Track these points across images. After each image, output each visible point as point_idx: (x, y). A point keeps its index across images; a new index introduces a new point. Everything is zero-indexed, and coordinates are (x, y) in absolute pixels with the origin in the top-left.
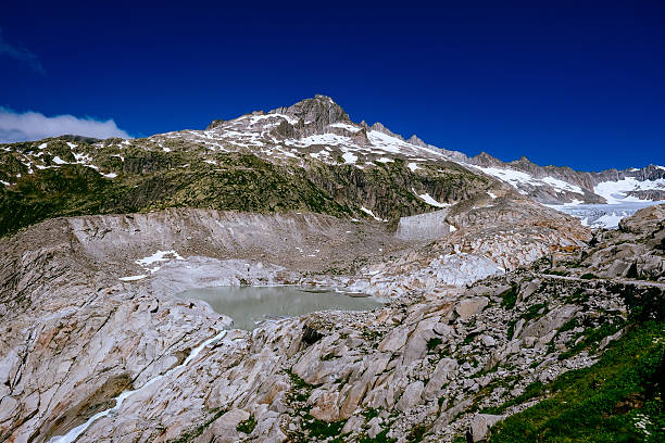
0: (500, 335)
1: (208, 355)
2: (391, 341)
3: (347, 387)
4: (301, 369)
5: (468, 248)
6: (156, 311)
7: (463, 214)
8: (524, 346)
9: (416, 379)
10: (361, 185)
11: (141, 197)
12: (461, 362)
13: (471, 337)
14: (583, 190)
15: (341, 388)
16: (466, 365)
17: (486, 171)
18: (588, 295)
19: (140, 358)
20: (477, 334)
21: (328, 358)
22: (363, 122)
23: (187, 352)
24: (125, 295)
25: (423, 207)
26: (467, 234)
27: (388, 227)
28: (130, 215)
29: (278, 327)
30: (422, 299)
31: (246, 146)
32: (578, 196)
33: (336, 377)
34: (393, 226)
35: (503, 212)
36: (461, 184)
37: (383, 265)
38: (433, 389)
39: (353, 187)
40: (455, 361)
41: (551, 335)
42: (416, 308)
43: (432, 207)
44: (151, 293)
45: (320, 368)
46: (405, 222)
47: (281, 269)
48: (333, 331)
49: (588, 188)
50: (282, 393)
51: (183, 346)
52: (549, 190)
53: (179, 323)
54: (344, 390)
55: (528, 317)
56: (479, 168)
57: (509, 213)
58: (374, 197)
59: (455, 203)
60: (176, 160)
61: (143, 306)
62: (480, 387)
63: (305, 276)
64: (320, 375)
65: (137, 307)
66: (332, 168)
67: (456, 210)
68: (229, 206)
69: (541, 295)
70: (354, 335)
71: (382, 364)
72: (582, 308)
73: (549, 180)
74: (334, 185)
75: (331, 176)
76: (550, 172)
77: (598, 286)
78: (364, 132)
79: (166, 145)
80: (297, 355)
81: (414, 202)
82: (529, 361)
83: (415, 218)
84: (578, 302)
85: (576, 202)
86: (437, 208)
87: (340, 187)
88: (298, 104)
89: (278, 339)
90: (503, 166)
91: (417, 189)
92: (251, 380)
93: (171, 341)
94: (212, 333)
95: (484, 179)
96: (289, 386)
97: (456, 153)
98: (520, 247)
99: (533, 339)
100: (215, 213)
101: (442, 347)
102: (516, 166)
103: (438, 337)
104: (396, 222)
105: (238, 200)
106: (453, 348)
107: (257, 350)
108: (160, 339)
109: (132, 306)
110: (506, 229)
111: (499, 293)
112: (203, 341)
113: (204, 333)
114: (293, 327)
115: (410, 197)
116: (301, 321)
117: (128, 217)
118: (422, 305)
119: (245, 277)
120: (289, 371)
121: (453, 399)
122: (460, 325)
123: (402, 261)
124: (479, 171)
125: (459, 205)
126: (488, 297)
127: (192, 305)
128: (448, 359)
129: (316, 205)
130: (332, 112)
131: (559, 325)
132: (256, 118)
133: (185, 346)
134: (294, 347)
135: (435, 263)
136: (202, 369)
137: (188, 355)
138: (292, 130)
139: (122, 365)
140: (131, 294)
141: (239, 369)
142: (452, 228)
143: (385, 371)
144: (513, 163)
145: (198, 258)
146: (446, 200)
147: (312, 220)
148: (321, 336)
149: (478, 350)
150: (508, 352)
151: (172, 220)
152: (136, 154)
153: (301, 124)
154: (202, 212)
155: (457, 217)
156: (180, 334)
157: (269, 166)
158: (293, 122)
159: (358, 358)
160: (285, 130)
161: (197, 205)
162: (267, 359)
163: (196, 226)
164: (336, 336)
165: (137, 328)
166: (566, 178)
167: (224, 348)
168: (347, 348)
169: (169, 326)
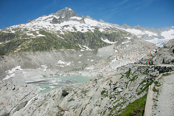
0: (123, 88)
1: (33, 103)
2: (91, 93)
3: (76, 110)
4: (61, 105)
5: (122, 57)
6: (14, 89)
7: (119, 46)
8: (129, 91)
9: (97, 105)
10: (83, 38)
11: (6, 50)
12: (110, 98)
13: (115, 89)
14: (158, 35)
15: (74, 110)
16: (112, 99)
17: (126, 30)
18: (149, 71)
19: (10, 106)
20: (117, 88)
21: (70, 100)
22: (82, 16)
23: (27, 102)
24: (3, 84)
25: (106, 44)
26: (121, 52)
27: (94, 52)
28: (2, 56)
29: (55, 91)
30: (102, 77)
31: (41, 28)
32: (156, 37)
33: (73, 107)
34: (96, 52)
35: (132, 44)
36: (118, 35)
37: (93, 66)
38: (102, 108)
39: (81, 39)
40: (109, 98)
41: (138, 86)
42: (100, 80)
43: (109, 44)
44: (12, 83)
45: (67, 104)
46: (100, 50)
47: (57, 70)
48: (72, 91)
49: (159, 34)
50: (55, 114)
51: (24, 100)
52: (147, 35)
53: (23, 93)
54: (75, 111)
55: (132, 80)
56: (124, 29)
57: (135, 44)
58: (88, 42)
59: (117, 42)
60: (17, 35)
61: (9, 88)
62: (114, 107)
63: (66, 72)
64: (68, 107)
65: (7, 88)
66: (72, 33)
67: (117, 44)
68: (37, 50)
69: (137, 72)
70: (79, 92)
71: (87, 101)
72: (147, 75)
73: (147, 32)
74: (74, 39)
75: (72, 36)
76: (147, 29)
77: (152, 67)
78: (83, 19)
79: (13, 30)
80: (60, 101)
81: (102, 43)
82: (129, 96)
83: (103, 48)
84: (146, 74)
85: (156, 39)
86: (110, 44)
87: (76, 39)
88: (59, 11)
89: (54, 95)
90: (132, 28)
91: (103, 38)
92: (46, 110)
93: (20, 99)
94: (34, 95)
95: (126, 33)
96: (57, 111)
97: (116, 25)
98: (138, 55)
99: (132, 88)
100: (32, 53)
101: (105, 93)
102: (136, 28)
103: (105, 90)
104: (97, 50)
105: (40, 48)
106: (109, 93)
107: (48, 100)
108: (16, 99)
109: (6, 88)
110: (134, 50)
111: (125, 73)
112: (31, 98)
113: (31, 95)
114: (59, 91)
115: (101, 41)
116: (62, 88)
117: (2, 57)
118: (102, 79)
119: (45, 75)
120: (58, 106)
121: (105, 111)
122: (112, 85)
123: (99, 64)
124: (124, 30)
125: (118, 43)
126: (122, 74)
127: (26, 86)
128: (107, 97)
129: (68, 47)
130: (71, 13)
131: (140, 82)
132: (44, 18)
133: (25, 100)
134: (60, 98)
135: (111, 63)
136: (30, 108)
137: (27, 103)
138: (57, 21)
139: (4, 109)
140: (5, 84)
141: (42, 107)
142: (116, 51)
143: (88, 103)
144: (135, 27)
145: (27, 69)
146: (113, 41)
147: (67, 52)
148: (68, 93)
149: (116, 93)
150: (125, 93)
151: (17, 57)
152: (3, 34)
153: (60, 18)
154: (27, 53)
155: (117, 47)
156: (23, 96)
157: (50, 34)
158: (58, 18)
159: (80, 100)
160: (55, 21)
161: (25, 50)
162: (51, 103)
163: (26, 58)
164: (73, 93)
165: (8, 96)
166: (152, 31)
167: (38, 100)
168: (76, 97)
169: (19, 94)
